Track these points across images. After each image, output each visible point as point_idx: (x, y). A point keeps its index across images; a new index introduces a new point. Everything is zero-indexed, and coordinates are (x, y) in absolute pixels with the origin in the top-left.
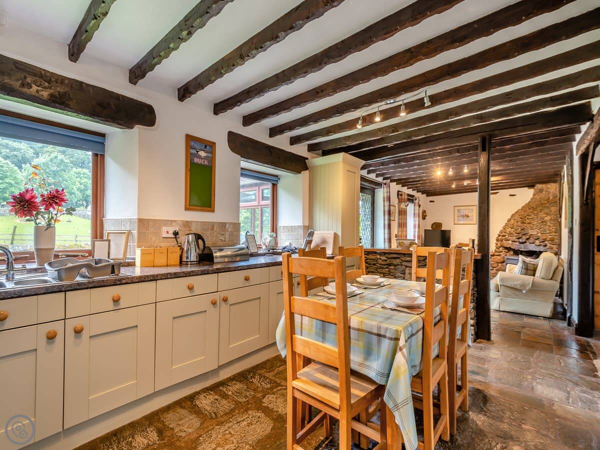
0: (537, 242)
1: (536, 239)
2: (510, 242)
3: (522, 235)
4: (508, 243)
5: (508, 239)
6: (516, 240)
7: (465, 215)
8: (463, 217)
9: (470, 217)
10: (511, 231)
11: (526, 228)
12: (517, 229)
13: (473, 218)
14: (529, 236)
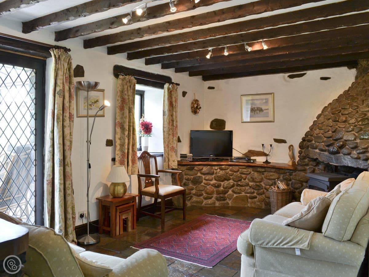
0: (354, 154)
1: (353, 148)
2: (317, 150)
3: (333, 140)
4: (314, 151)
5: (315, 145)
6: (325, 148)
7: (257, 108)
8: (255, 111)
9: (264, 111)
10: (319, 134)
11: (339, 128)
12: (326, 131)
13: (268, 113)
14: (343, 142)
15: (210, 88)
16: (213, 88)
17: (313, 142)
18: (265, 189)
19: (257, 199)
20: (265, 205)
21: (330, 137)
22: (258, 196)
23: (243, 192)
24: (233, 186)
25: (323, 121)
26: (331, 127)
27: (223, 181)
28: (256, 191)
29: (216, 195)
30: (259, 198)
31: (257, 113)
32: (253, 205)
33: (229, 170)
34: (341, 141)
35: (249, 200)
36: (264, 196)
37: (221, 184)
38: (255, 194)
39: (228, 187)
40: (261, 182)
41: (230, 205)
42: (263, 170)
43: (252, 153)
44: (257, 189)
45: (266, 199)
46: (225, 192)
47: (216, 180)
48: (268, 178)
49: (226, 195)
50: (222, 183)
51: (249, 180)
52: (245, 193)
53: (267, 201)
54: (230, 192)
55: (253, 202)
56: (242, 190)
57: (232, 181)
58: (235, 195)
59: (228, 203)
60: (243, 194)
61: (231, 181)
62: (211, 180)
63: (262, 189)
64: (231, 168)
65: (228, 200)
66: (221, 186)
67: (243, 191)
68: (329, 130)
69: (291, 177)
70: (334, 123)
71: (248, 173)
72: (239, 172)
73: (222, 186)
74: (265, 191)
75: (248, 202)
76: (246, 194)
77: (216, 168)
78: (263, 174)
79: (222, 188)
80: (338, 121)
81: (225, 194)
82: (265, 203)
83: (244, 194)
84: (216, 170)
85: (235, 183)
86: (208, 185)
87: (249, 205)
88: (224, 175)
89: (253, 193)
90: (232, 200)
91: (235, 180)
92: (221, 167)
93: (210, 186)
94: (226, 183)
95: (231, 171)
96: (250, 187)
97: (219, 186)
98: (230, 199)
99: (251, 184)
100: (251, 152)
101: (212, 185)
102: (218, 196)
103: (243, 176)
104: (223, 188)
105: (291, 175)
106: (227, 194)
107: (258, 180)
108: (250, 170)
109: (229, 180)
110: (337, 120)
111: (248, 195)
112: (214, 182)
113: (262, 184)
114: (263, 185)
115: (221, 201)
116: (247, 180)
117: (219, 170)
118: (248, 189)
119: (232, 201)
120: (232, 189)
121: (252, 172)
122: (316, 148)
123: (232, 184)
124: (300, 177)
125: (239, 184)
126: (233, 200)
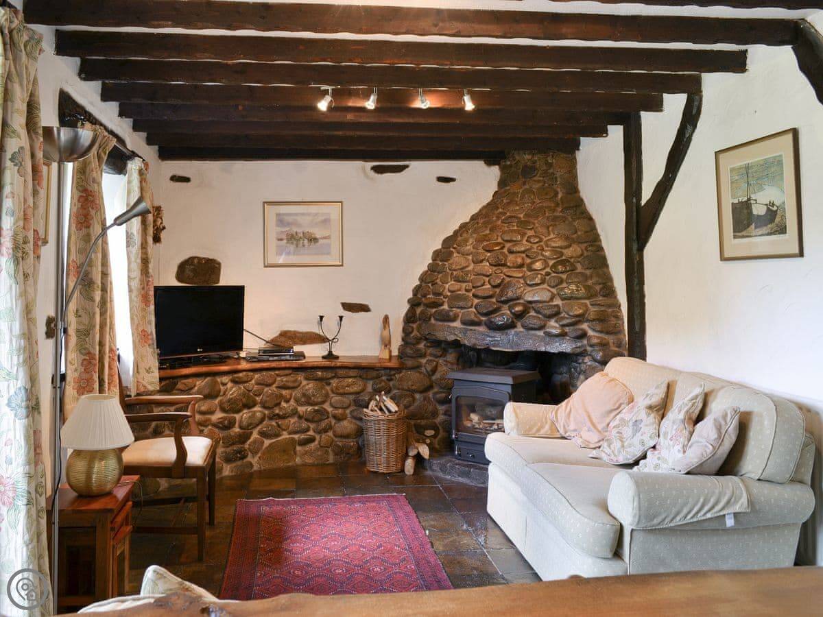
0: (554, 326)
1: (550, 317)
2: (457, 324)
3: (497, 301)
4: (449, 327)
5: (451, 314)
6: (478, 318)
7: (303, 233)
8: (298, 240)
9: (321, 241)
10: (459, 290)
11: (508, 279)
12: (479, 284)
13: (329, 245)
14: (523, 305)
15: (175, 179)
16: (187, 180)
17: (446, 307)
18: (335, 417)
19: (316, 442)
20: (336, 454)
21: (491, 297)
22: (318, 437)
23: (284, 433)
24: (262, 420)
25: (465, 265)
26: (488, 276)
27: (238, 412)
28: (312, 426)
29: (223, 450)
30: (320, 442)
31: (304, 246)
32: (309, 460)
33: (253, 382)
34: (519, 303)
35: (298, 448)
36: (330, 434)
37: (235, 418)
38: (311, 433)
39: (251, 424)
40: (324, 402)
41: (256, 468)
42: (330, 375)
43: (290, 338)
44: (316, 419)
45: (336, 439)
46: (244, 438)
47: (223, 410)
48: (341, 391)
49: (247, 446)
50: (237, 416)
51: (297, 401)
52: (290, 434)
53: (340, 444)
54: (255, 435)
55: (306, 452)
56: (283, 427)
57: (259, 409)
58: (267, 442)
59: (251, 465)
60: (285, 435)
61: (257, 408)
62: (212, 412)
63: (328, 418)
64: (257, 376)
65: (249, 458)
66: (235, 423)
67: (284, 430)
68: (484, 283)
69: (391, 383)
70: (494, 268)
71: (296, 384)
72: (274, 386)
73: (237, 425)
74: (333, 422)
75: (295, 453)
76: (291, 436)
77: (225, 379)
78: (329, 384)
79: (237, 429)
80: (504, 265)
81: (244, 442)
82: (333, 450)
83: (288, 436)
84: (224, 384)
85: (267, 412)
86: (206, 426)
87: (298, 460)
88: (244, 394)
89: (308, 430)
90: (259, 455)
91: (267, 405)
92: (236, 375)
93: (210, 427)
94: (245, 415)
95: (257, 384)
96: (300, 417)
97: (231, 424)
98: (255, 453)
99: (301, 409)
100: (289, 334)
101: (215, 425)
102: (228, 450)
103: (284, 392)
104: (241, 427)
105: (391, 380)
106: (248, 442)
107: (319, 400)
108: (300, 377)
109: (254, 406)
110: (503, 263)
111: (296, 436)
112: (218, 416)
113: (327, 406)
114: (330, 409)
115: (235, 460)
116: (292, 402)
117: (230, 385)
118: (294, 423)
119: (260, 458)
120: (260, 427)
121: (304, 382)
122: (454, 320)
123: (258, 414)
124: (410, 383)
125: (278, 415)
126: (263, 454)
